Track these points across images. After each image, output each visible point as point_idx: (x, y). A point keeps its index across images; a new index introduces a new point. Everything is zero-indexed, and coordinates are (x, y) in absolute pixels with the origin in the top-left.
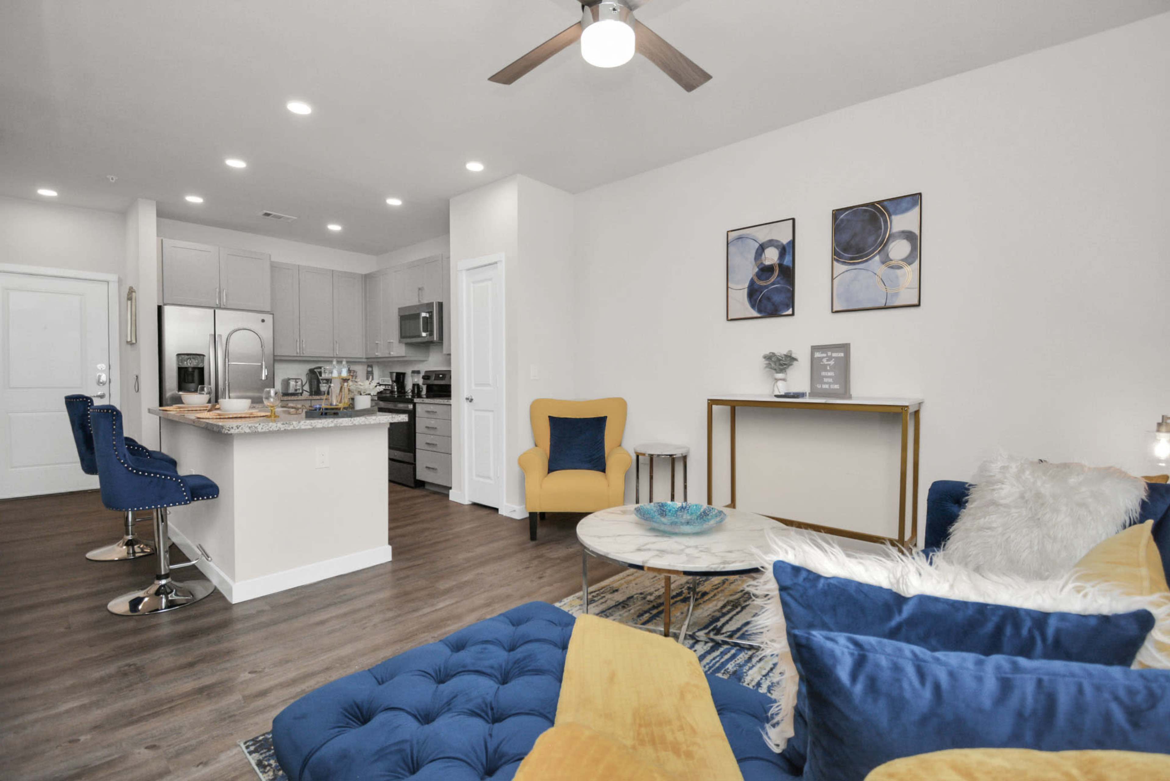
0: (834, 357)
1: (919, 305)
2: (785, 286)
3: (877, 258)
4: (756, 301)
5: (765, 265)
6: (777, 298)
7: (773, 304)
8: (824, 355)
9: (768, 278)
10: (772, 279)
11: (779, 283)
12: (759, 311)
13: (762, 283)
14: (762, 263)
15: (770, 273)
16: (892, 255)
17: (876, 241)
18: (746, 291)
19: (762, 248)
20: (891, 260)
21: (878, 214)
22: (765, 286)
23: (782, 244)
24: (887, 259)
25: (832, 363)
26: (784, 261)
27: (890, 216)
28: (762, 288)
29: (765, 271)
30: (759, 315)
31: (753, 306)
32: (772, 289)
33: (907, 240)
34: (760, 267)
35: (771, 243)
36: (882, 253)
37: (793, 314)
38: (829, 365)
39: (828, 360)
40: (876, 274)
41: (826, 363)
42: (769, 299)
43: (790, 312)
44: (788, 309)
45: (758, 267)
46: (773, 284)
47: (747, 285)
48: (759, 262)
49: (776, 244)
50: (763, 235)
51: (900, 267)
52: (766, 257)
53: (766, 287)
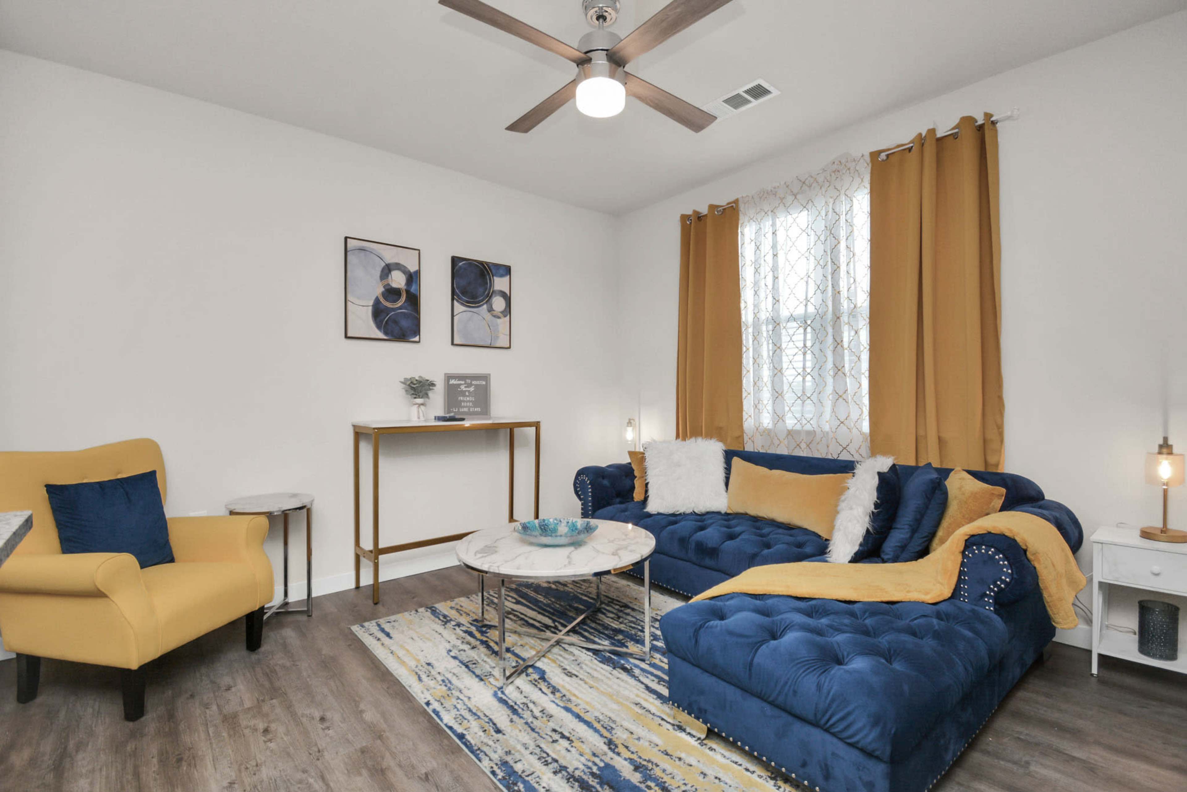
0: (474, 385)
1: (510, 348)
2: (412, 313)
3: (485, 306)
4: (382, 321)
5: (392, 287)
6: (405, 323)
7: (401, 329)
8: (463, 382)
9: (395, 301)
10: (400, 304)
11: (406, 309)
12: (386, 333)
13: (389, 305)
14: (389, 285)
15: (397, 297)
16: (494, 307)
17: (484, 293)
18: (370, 308)
19: (388, 269)
20: (494, 311)
21: (486, 273)
22: (392, 308)
23: (409, 271)
24: (490, 310)
25: (472, 389)
26: (411, 288)
27: (493, 276)
28: (388, 310)
29: (392, 293)
30: (385, 337)
31: (379, 327)
32: (398, 313)
33: (504, 298)
34: (387, 288)
35: (398, 266)
36: (488, 303)
37: (419, 342)
38: (469, 391)
39: (465, 387)
40: (484, 319)
41: (464, 389)
42: (396, 322)
43: (416, 339)
44: (415, 336)
45: (384, 287)
46: (400, 308)
47: (371, 303)
48: (385, 282)
49: (403, 269)
50: (391, 256)
51: (499, 318)
52: (393, 278)
53: (393, 310)
